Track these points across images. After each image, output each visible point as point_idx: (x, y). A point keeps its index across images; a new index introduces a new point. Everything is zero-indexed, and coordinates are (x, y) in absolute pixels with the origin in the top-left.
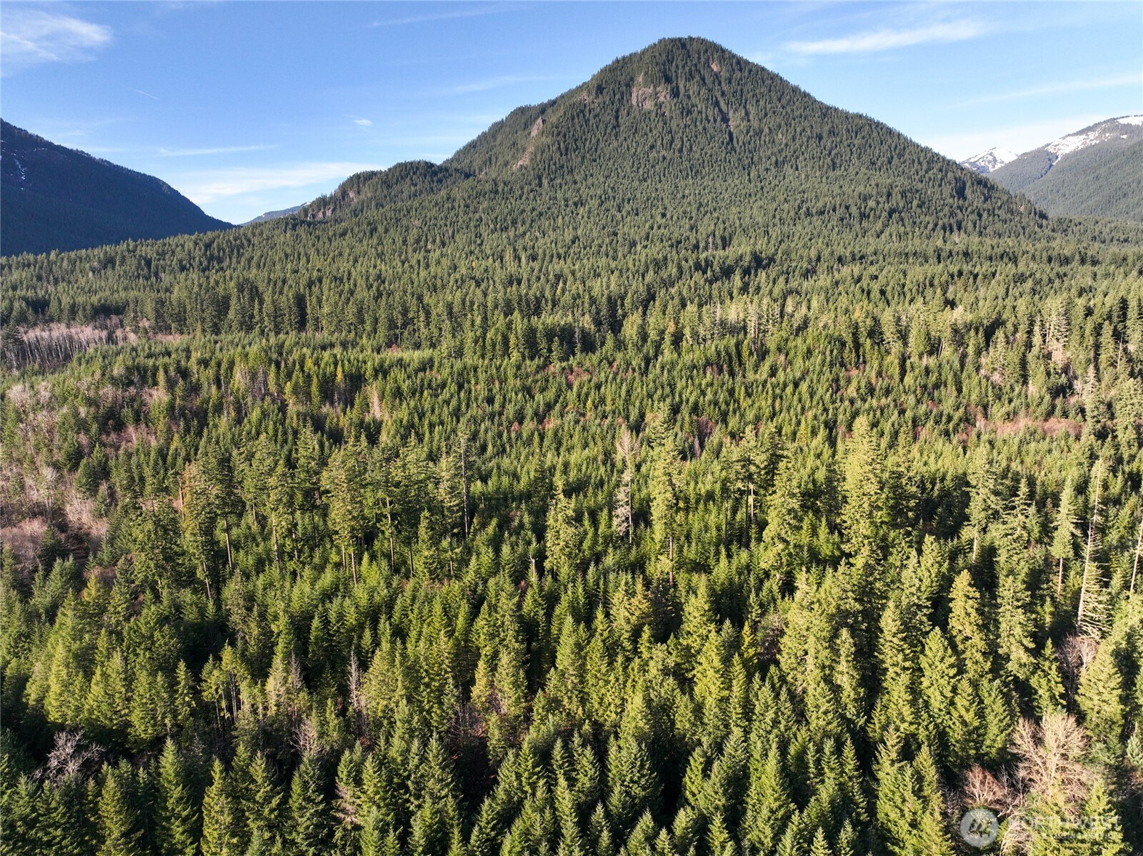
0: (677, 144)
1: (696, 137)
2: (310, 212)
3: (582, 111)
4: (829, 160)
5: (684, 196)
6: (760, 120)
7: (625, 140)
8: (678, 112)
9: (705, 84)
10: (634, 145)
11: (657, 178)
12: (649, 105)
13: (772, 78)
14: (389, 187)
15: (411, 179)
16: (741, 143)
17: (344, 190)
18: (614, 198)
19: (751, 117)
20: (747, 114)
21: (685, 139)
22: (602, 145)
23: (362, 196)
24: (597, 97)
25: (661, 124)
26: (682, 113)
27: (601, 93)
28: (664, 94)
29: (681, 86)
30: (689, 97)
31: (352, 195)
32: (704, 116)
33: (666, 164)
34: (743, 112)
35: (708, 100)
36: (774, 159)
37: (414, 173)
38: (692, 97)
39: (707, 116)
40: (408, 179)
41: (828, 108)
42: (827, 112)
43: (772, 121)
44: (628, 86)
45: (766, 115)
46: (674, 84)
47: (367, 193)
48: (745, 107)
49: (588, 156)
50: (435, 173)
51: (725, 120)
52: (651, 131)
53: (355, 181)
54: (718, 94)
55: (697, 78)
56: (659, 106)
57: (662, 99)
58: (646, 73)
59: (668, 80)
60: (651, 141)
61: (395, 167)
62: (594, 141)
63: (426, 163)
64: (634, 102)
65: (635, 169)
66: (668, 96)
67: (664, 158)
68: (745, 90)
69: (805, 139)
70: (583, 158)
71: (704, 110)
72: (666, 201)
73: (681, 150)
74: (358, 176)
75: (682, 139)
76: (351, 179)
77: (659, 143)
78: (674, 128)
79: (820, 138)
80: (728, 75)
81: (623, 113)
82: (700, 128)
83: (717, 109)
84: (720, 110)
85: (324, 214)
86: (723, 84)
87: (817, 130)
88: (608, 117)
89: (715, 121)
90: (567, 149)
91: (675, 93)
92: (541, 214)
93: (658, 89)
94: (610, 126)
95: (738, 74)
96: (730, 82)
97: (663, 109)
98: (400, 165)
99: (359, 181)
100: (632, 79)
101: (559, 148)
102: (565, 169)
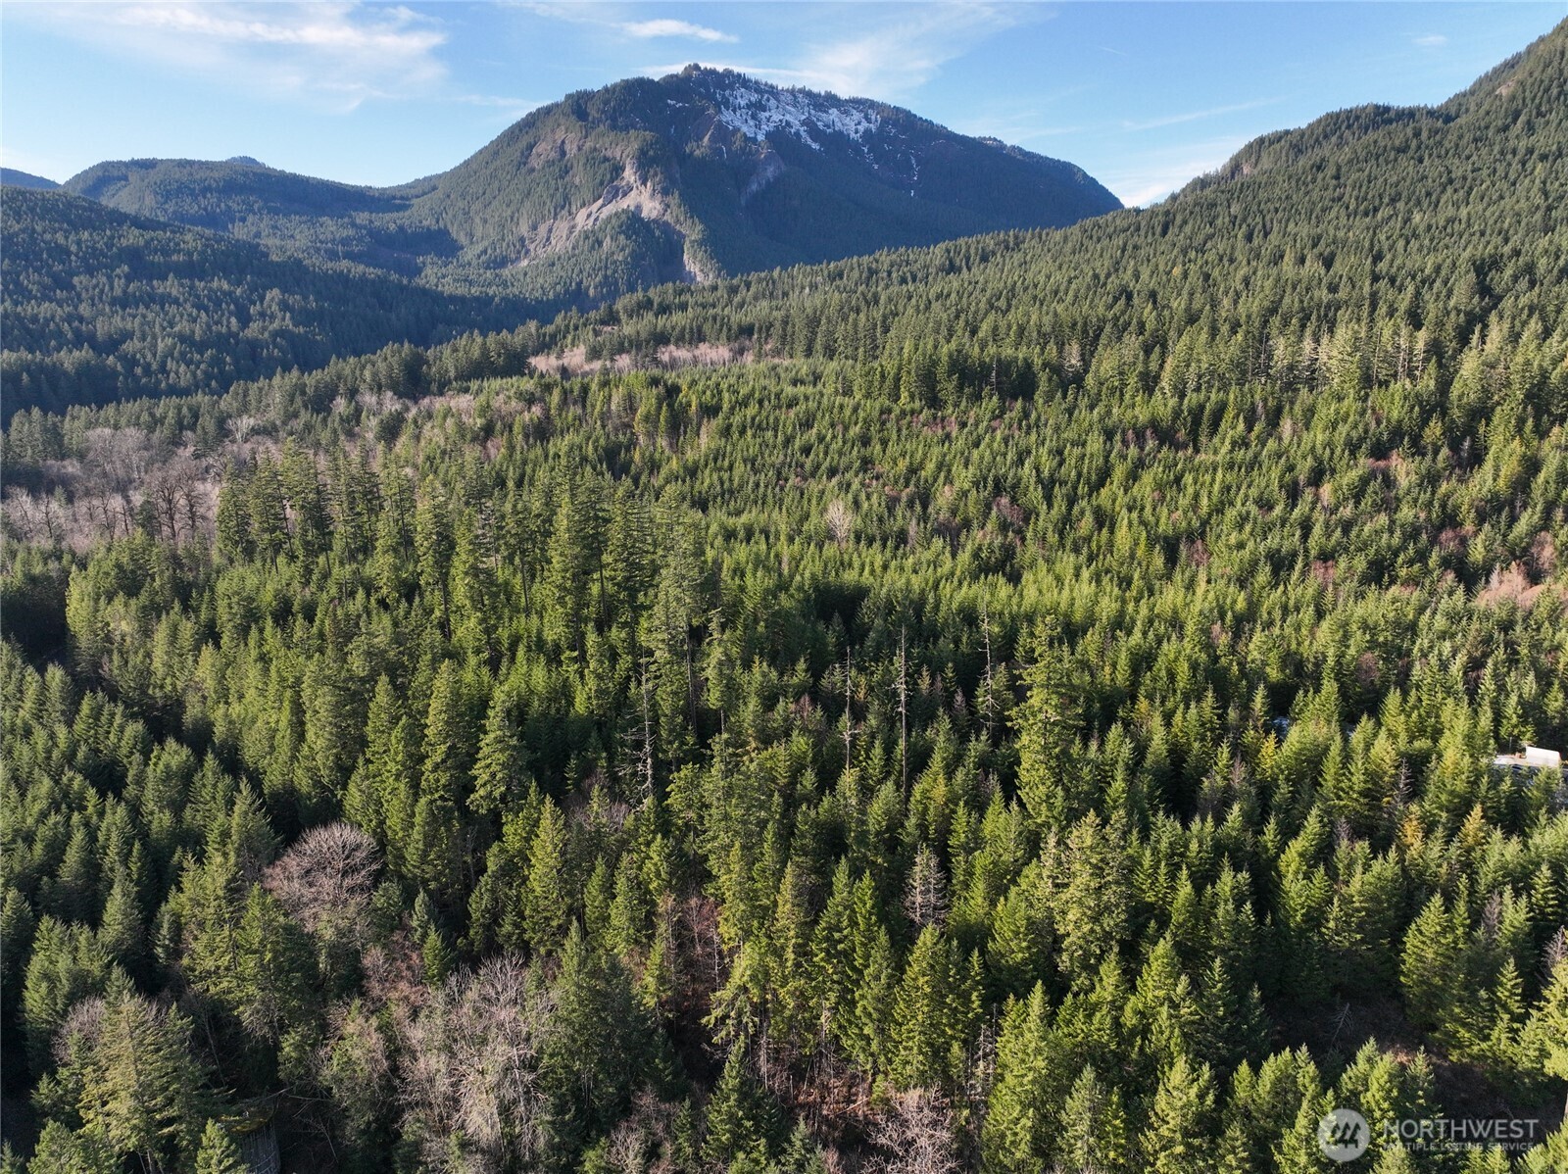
17: (1235, 166)
23: (1259, 170)
31: (1246, 168)
37: (1349, 127)
40: (1334, 139)
47: (1266, 163)
53: (1255, 147)
61: (1319, 121)
63: (1377, 107)
74: (1261, 141)
76: (1250, 146)
99: (1259, 147)
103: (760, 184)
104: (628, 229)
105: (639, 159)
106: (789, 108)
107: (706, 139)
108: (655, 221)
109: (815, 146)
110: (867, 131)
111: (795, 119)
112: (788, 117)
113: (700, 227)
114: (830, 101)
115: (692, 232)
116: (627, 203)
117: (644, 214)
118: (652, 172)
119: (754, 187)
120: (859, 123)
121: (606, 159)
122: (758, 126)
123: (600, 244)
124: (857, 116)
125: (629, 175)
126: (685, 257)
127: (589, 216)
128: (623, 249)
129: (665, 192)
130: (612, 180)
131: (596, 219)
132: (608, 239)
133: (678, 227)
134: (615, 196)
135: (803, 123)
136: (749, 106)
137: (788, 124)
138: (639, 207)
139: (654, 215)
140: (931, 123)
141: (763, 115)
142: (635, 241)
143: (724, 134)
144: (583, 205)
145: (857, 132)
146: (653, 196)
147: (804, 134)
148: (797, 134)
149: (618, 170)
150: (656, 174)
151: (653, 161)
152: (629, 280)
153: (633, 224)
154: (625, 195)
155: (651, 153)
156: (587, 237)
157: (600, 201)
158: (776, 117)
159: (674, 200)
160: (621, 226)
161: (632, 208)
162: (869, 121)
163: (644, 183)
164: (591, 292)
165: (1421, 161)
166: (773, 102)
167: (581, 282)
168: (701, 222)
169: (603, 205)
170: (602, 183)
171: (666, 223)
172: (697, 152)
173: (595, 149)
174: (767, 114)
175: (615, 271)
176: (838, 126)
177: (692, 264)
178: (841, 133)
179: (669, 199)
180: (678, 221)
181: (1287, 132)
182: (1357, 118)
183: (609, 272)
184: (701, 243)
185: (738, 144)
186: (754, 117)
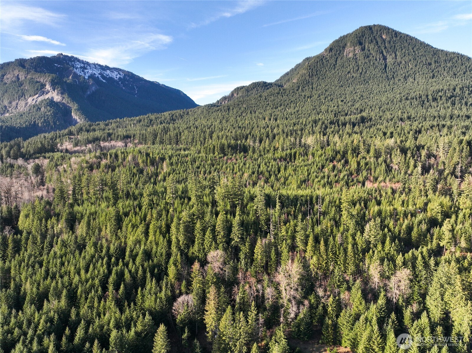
0: (360, 70)
1: (369, 67)
2: (220, 102)
3: (322, 59)
4: (431, 74)
5: (356, 93)
6: (402, 58)
7: (338, 70)
8: (363, 57)
9: (378, 44)
10: (341, 72)
11: (348, 85)
12: (351, 55)
13: (411, 39)
14: (248, 92)
15: (257, 89)
16: (389, 69)
17: (232, 94)
18: (325, 94)
19: (397, 57)
20: (396, 56)
21: (364, 68)
22: (328, 72)
23: (239, 96)
24: (329, 52)
25: (354, 63)
26: (365, 58)
27: (331, 51)
28: (358, 49)
29: (366, 46)
30: (369, 50)
31: (235, 95)
32: (375, 58)
33: (353, 79)
34: (394, 55)
35: (377, 51)
36: (404, 75)
37: (258, 86)
38: (371, 50)
39: (376, 58)
40: (255, 89)
41: (438, 50)
42: (436, 52)
43: (407, 59)
44: (344, 47)
45: (405, 56)
46: (363, 46)
47: (240, 94)
48: (395, 53)
49: (321, 77)
50: (267, 86)
51: (385, 59)
52: (349, 66)
53: (237, 90)
54: (383, 48)
55: (375, 42)
56: (355, 55)
57: (357, 52)
58: (351, 42)
59: (361, 44)
60: (349, 70)
61: (251, 84)
62: (324, 71)
63: (264, 82)
64: (345, 54)
65: (339, 82)
66: (359, 51)
67: (353, 77)
68: (396, 46)
69: (421, 66)
70: (318, 78)
71: (375, 56)
72: (347, 95)
73: (361, 73)
74: (238, 88)
75: (362, 68)
76: (235, 89)
77: (352, 71)
78: (360, 64)
79: (430, 64)
80: (389, 39)
81: (339, 59)
82: (372, 63)
83: (381, 55)
84: (383, 55)
85: (225, 102)
86: (386, 44)
87: (429, 61)
88: (332, 61)
89: (380, 59)
90: (312, 75)
91: (363, 49)
92: (292, 102)
93: (356, 48)
94: (332, 65)
95: (395, 39)
96: (390, 43)
97: (357, 56)
98: (253, 83)
99: (238, 90)
100: (346, 45)
101: (309, 75)
102: (310, 83)
103: (90, 92)
104: (50, 104)
105: (51, 82)
106: (94, 69)
107: (70, 77)
108: (59, 102)
109: (104, 81)
110: (120, 78)
111: (97, 73)
112: (94, 72)
113: (76, 105)
114: (107, 68)
115: (74, 107)
116: (49, 96)
117: (55, 100)
118: (57, 87)
119: (89, 93)
120: (117, 75)
121: (37, 82)
122: (85, 74)
123: (40, 109)
124: (116, 73)
125: (48, 87)
126: (73, 114)
127: (33, 100)
128: (50, 111)
129: (62, 94)
130: (41, 89)
131: (36, 101)
132: (43, 107)
133: (68, 105)
134: (43, 94)
135: (99, 74)
136: (81, 67)
137: (94, 74)
138: (52, 98)
139: (59, 100)
140: (139, 76)
141: (86, 71)
142: (54, 108)
143: (76, 76)
144: (30, 96)
145: (116, 78)
146: (58, 94)
147: (100, 77)
148: (98, 77)
149: (43, 86)
150: (58, 88)
151: (57, 84)
152: (53, 121)
153: (51, 103)
154: (47, 93)
155: (56, 81)
156: (34, 107)
157: (37, 95)
158: (90, 72)
159: (66, 96)
160: (47, 103)
161: (50, 98)
162: (120, 75)
163: (54, 90)
164: (40, 125)
165: (283, 96)
166: (88, 67)
167: (35, 121)
168: (77, 103)
169: (38, 97)
170: (37, 89)
171: (64, 103)
172: (68, 81)
173: (32, 78)
174: (87, 70)
175: (48, 118)
176: (110, 76)
177: (75, 116)
178: (112, 78)
179: (64, 96)
180: (68, 103)
181: (244, 87)
182: (260, 84)
183: (46, 118)
184: (78, 110)
185: (82, 80)
186: (83, 71)
